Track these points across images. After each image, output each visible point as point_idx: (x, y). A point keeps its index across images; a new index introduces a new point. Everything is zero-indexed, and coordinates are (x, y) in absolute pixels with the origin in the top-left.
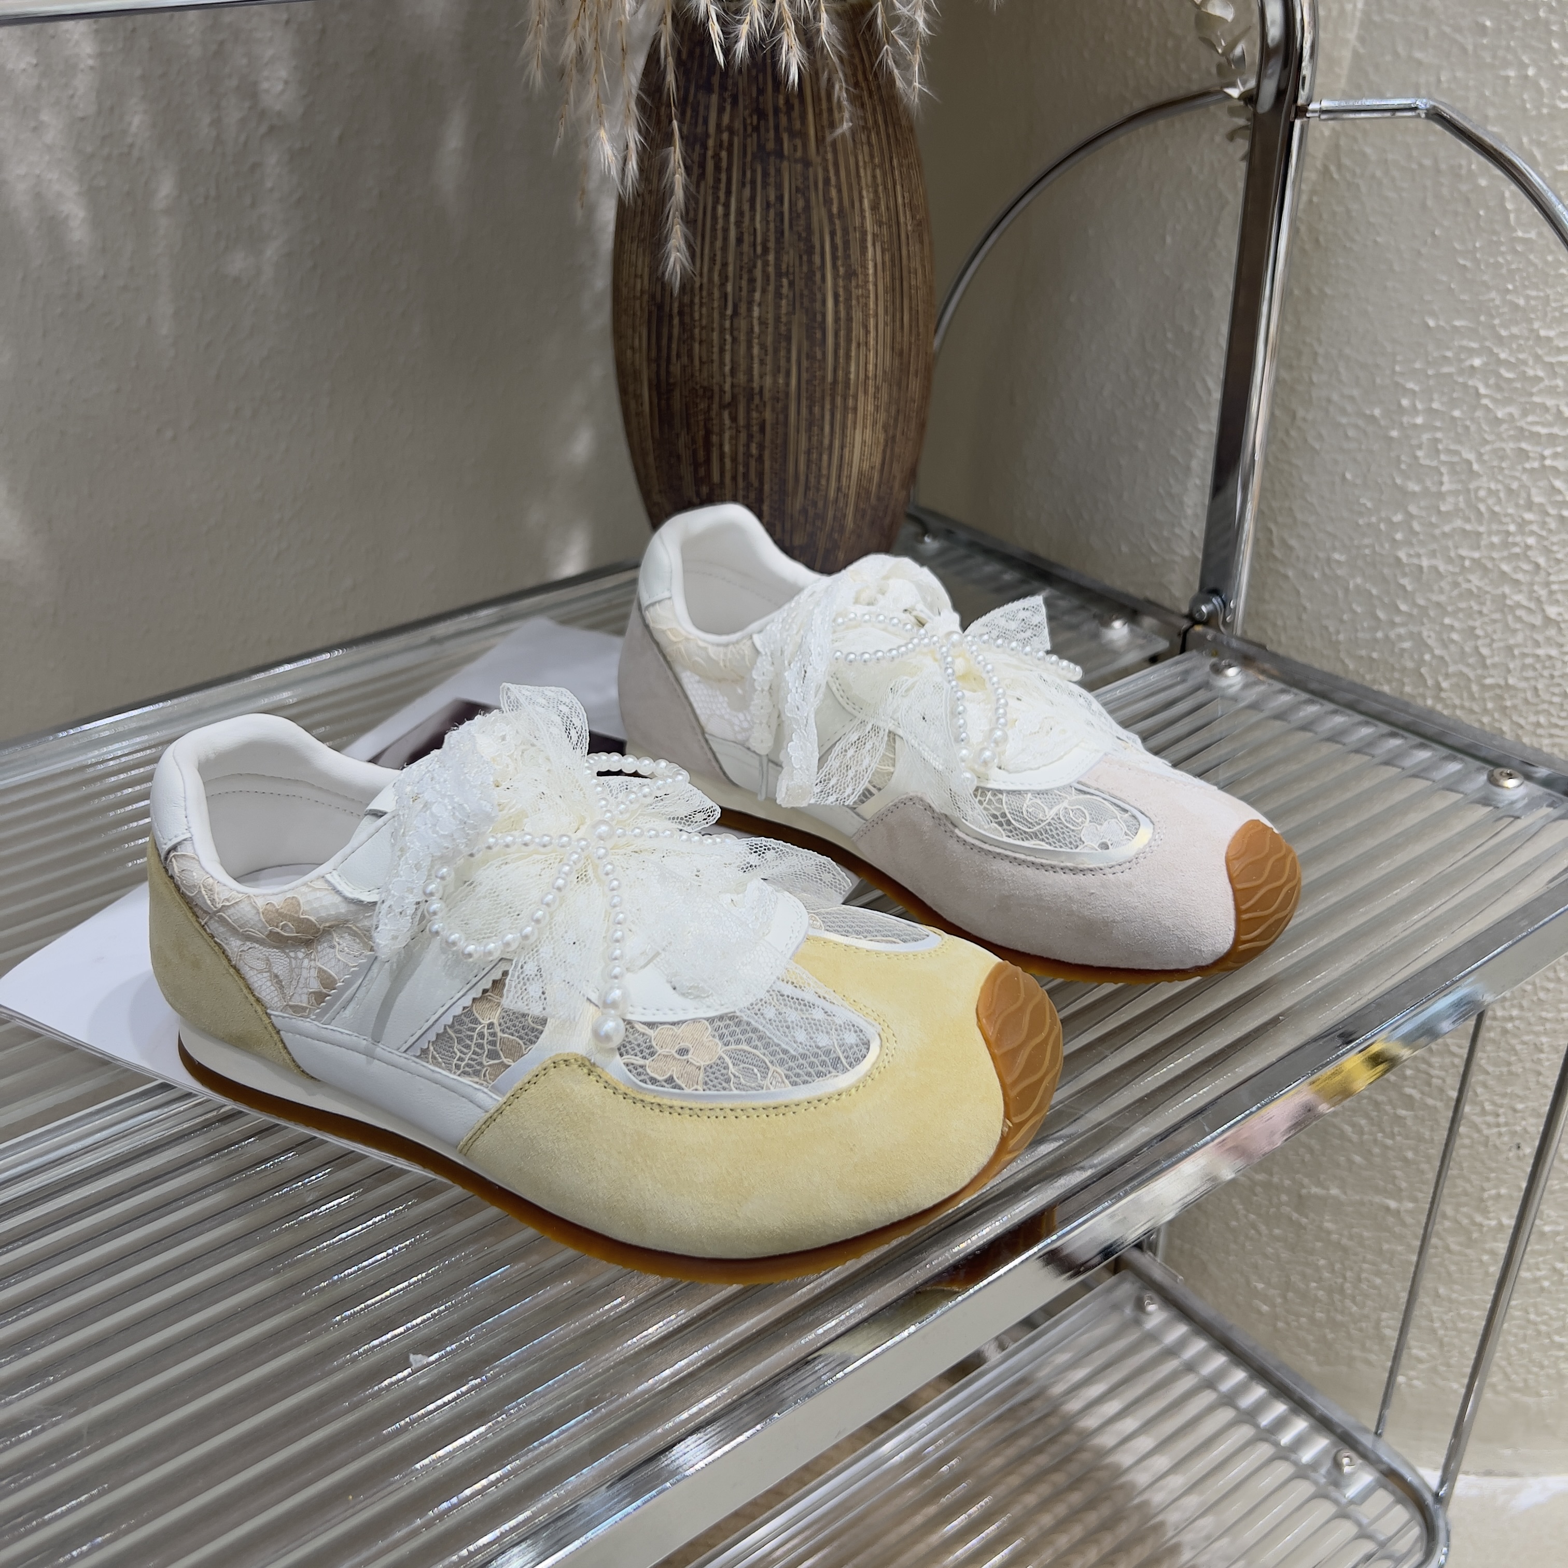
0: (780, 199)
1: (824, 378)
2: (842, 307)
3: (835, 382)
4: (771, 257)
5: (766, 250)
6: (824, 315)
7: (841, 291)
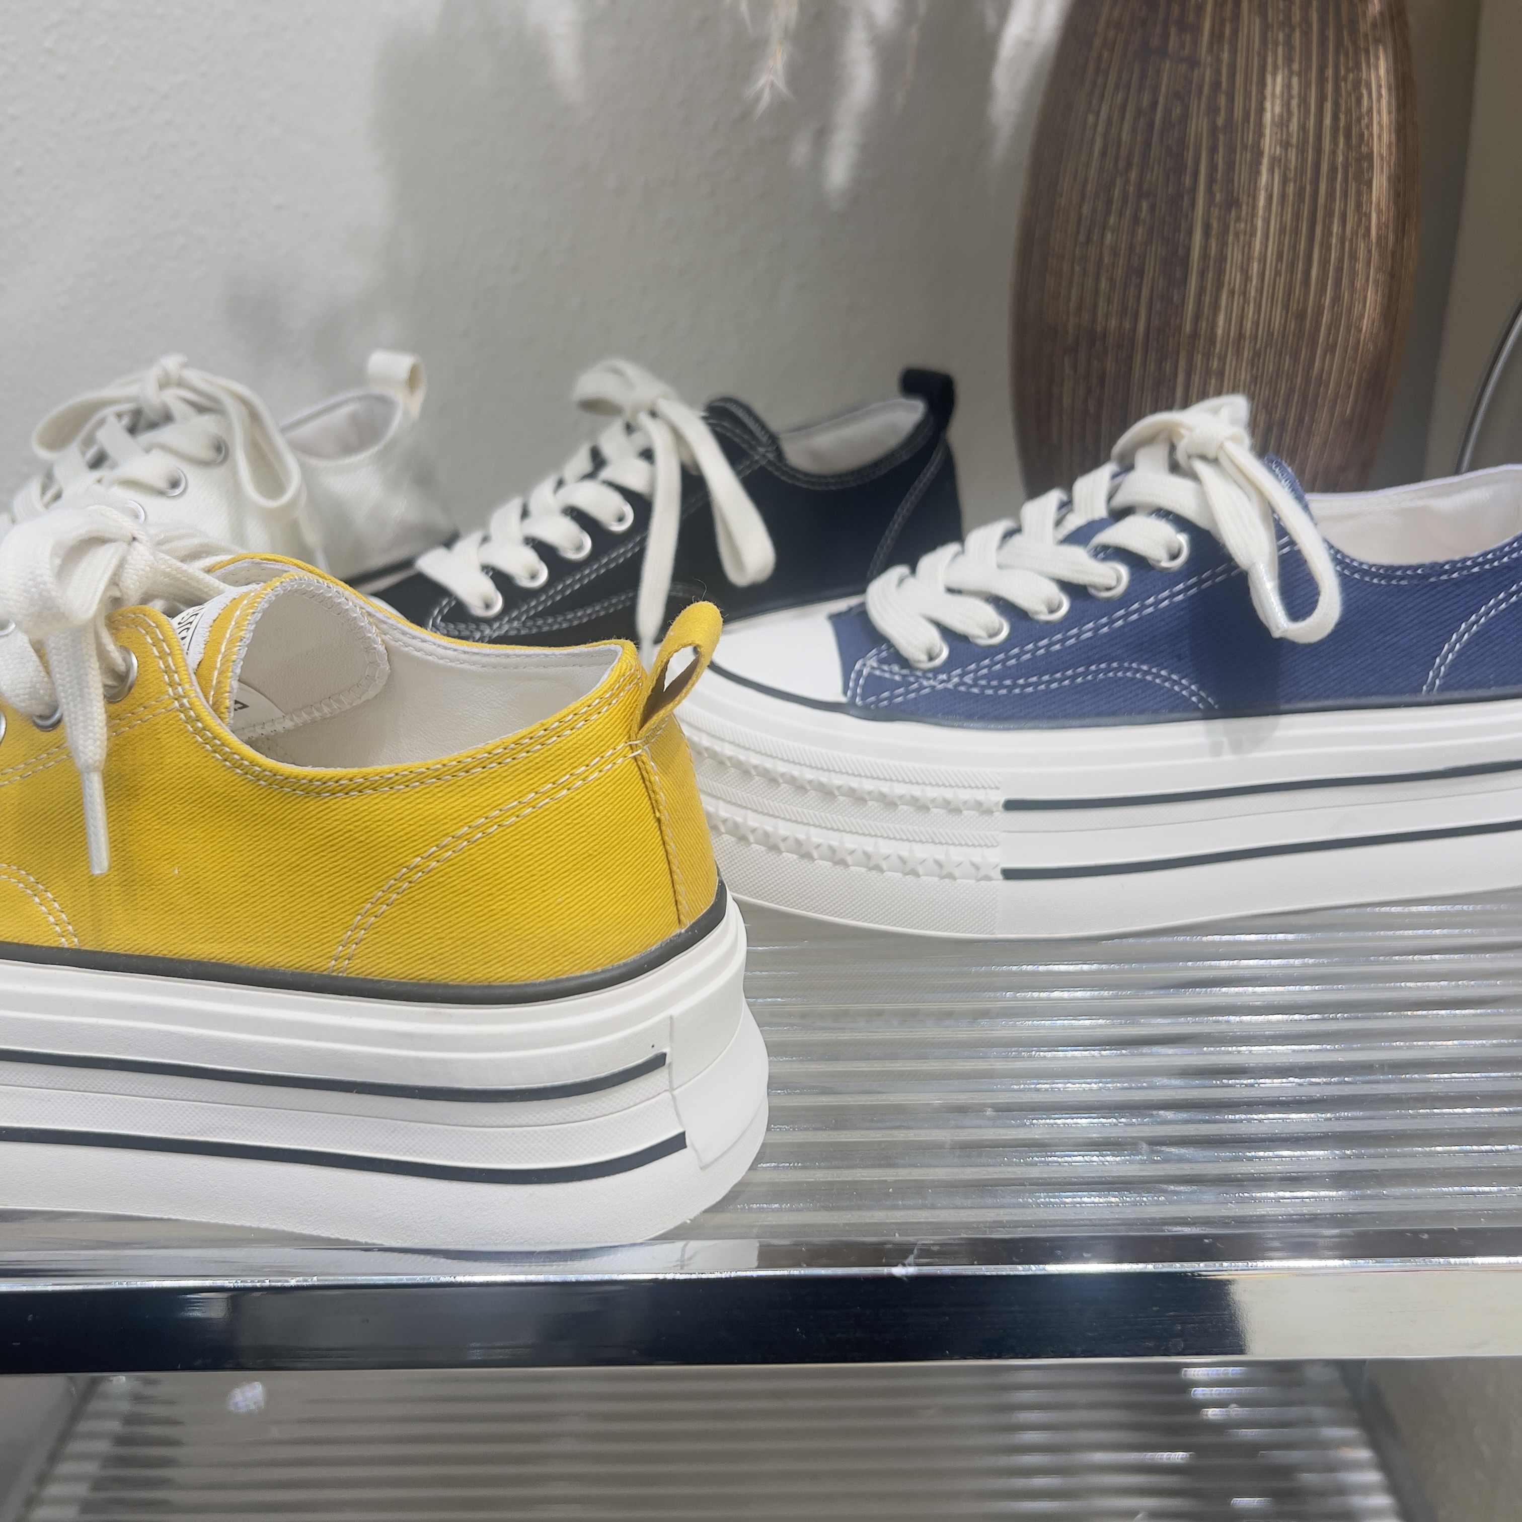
0: (1154, 105)
1: (1180, 328)
2: (1213, 243)
3: (1195, 335)
4: (1133, 175)
5: (1129, 166)
6: (1188, 250)
7: (1215, 223)
